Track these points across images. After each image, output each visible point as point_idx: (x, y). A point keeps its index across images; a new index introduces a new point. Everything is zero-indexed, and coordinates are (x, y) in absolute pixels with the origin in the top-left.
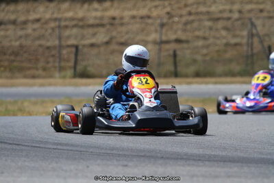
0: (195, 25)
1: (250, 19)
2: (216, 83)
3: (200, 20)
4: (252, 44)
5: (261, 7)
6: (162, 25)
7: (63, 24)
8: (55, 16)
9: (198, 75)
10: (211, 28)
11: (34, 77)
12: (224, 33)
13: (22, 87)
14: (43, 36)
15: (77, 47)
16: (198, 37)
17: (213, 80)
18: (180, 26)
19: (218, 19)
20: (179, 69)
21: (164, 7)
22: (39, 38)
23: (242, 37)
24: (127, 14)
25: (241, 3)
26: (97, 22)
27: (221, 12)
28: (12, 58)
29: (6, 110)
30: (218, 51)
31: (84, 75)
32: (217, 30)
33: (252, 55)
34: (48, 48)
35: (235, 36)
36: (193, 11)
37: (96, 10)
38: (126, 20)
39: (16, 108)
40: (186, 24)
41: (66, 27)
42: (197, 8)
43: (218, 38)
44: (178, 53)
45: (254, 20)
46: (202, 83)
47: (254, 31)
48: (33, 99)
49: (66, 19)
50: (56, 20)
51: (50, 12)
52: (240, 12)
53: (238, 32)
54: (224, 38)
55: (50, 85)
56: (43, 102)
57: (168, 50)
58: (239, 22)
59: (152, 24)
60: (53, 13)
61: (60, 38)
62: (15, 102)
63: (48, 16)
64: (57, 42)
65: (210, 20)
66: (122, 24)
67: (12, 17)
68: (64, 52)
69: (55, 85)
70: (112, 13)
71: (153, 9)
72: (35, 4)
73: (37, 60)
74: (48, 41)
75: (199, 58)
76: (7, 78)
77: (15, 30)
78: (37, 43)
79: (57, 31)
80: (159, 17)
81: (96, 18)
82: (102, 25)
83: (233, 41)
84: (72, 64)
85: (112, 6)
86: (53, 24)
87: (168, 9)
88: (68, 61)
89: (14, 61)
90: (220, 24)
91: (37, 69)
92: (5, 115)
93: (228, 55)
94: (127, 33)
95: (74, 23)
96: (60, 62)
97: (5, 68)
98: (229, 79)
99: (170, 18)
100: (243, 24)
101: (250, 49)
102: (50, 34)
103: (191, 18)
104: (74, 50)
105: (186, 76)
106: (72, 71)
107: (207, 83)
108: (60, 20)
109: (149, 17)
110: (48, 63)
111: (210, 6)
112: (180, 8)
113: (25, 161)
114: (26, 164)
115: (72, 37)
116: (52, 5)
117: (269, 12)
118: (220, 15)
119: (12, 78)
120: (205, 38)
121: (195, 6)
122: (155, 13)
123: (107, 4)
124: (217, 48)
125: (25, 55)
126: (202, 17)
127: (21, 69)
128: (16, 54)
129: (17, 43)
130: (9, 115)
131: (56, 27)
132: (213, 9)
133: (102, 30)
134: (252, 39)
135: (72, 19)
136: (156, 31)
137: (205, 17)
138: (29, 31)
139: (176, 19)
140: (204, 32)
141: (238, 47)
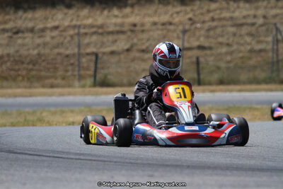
0: (219, 31)
1: (275, 24)
2: (240, 91)
3: (223, 26)
4: (277, 50)
6: (184, 32)
7: (82, 31)
8: (74, 22)
9: (221, 82)
10: (234, 35)
11: (52, 86)
12: (248, 39)
13: (41, 97)
14: (62, 44)
15: (96, 55)
16: (221, 44)
17: (238, 87)
18: (203, 32)
19: (242, 25)
20: (202, 77)
21: (186, 13)
22: (57, 46)
23: (267, 43)
24: (148, 20)
25: (266, 8)
26: (118, 28)
27: (244, 17)
28: (30, 66)
29: (25, 120)
30: (242, 58)
31: (105, 84)
32: (241, 35)
33: (278, 62)
34: (67, 56)
35: (259, 42)
36: (216, 17)
37: (116, 16)
38: (147, 26)
39: (35, 118)
40: (208, 30)
41: (86, 34)
42: (220, 14)
43: (242, 45)
44: (202, 60)
45: (278, 25)
46: (226, 91)
47: (280, 37)
48: (53, 109)
49: (85, 27)
50: (75, 27)
51: (69, 19)
52: (265, 17)
53: (262, 38)
54: (249, 44)
55: (69, 94)
56: (63, 112)
57: (190, 57)
58: (264, 28)
59: (174, 31)
60: (72, 20)
61: (79, 46)
62: (34, 112)
63: (66, 23)
64: (76, 50)
65: (233, 26)
66: (143, 31)
67: (30, 25)
68: (84, 60)
69: (74, 94)
70: (132, 19)
71: (175, 15)
72: (54, 11)
73: (56, 69)
74: (67, 49)
75: (223, 65)
76: (25, 87)
77: (33, 38)
78: (56, 51)
79: (76, 39)
80: (181, 23)
81: (115, 25)
82: (122, 32)
83: (258, 47)
84: (91, 72)
85: (132, 12)
86: (72, 32)
87: (190, 15)
88: (88, 69)
89: (32, 70)
90: (245, 30)
91: (56, 78)
92: (24, 125)
93: (252, 62)
94: (148, 40)
95: (94, 30)
96: (79, 70)
97: (23, 77)
98: (254, 87)
99: (192, 24)
100: (267, 30)
101: (275, 56)
102: (69, 42)
103: (215, 24)
104: (94, 58)
105: (210, 84)
106: (92, 80)
107: (231, 91)
108: (79, 27)
109: (171, 24)
110: (67, 71)
111: (233, 12)
112: (202, 14)
113: (47, 172)
114: (49, 175)
115: (92, 44)
116: (71, 12)
118: (244, 21)
119: (30, 87)
120: (228, 45)
121: (218, 12)
122: (176, 19)
123: (128, 10)
124: (241, 55)
125: (44, 64)
126: (225, 23)
127: (39, 78)
128: (34, 63)
129: (36, 52)
130: (28, 125)
131: (76, 34)
132: (237, 14)
133: (122, 37)
134: (277, 45)
135: (92, 26)
136: (178, 38)
137: (230, 23)
138: (48, 39)
139: (199, 25)
140: (228, 39)
141: (263, 54)
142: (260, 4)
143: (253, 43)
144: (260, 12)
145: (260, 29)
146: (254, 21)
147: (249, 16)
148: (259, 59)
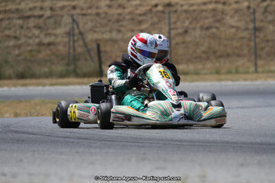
0: (5, 23)
5: (74, 3)
10: (22, 27)
12: (36, 32)
16: (8, 36)
19: (29, 17)
23: (56, 35)
27: (31, 9)
30: (31, 51)
32: (28, 28)
35: (49, 35)
42: (5, 6)
43: (30, 38)
52: (51, 9)
53: (50, 31)
54: (38, 37)
58: (52, 21)
65: (19, 18)
83: (47, 40)
90: (32, 23)
93: (41, 56)
100: (55, 23)
111: (19, 4)
117: (82, 9)
118: (30, 13)
120: (16, 38)
121: (3, 4)
124: (29, 48)
126: (11, 15)
132: (23, 6)
137: (15, 15)
140: (15, 32)
141: (52, 47)
143: (42, 35)
144: (47, 4)
145: (48, 21)
146: (41, 13)
147: (35, 7)
148: (49, 52)
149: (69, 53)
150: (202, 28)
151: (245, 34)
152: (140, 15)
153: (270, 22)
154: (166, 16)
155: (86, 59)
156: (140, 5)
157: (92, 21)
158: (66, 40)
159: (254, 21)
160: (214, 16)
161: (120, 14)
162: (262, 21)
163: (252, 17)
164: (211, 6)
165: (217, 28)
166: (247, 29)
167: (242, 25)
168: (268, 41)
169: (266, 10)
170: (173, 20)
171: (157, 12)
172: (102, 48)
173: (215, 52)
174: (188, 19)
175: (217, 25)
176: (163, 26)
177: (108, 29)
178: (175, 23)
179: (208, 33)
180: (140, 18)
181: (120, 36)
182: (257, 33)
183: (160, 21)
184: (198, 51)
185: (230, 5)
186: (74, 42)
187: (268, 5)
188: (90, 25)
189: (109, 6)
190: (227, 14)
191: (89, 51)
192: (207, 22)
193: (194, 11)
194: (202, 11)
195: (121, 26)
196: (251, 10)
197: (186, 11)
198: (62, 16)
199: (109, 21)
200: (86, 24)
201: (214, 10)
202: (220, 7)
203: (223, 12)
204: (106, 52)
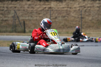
5: (15, 6)
23: (8, 17)
25: (7, 4)
52: (7, 7)
53: (6, 16)
54: (1, 17)
83: (5, 19)
100: (8, 12)
117: (18, 8)
141: (7, 21)
142: (5, 2)
143: (3, 17)
144: (5, 6)
145: (5, 12)
146: (3, 9)
147: (1, 7)
148: (5, 23)
149: (13, 24)
150: (62, 17)
151: (78, 19)
152: (40, 11)
153: (87, 15)
154: (49, 12)
155: (19, 27)
156: (40, 7)
157: (22, 13)
158: (12, 19)
159: (81, 15)
160: (66, 12)
161: (32, 10)
162: (84, 15)
163: (80, 13)
164: (65, 9)
165: (68, 17)
166: (78, 18)
167: (76, 16)
168: (86, 22)
169: (85, 11)
170: (52, 13)
171: (46, 10)
172: (25, 23)
173: (66, 26)
174: (57, 13)
175: (68, 16)
176: (48, 15)
177: (27, 15)
178: (52, 14)
179: (64, 18)
180: (39, 12)
181: (32, 18)
182: (82, 19)
183: (47, 14)
184: (61, 25)
185: (72, 8)
186: (15, 20)
187: (86, 9)
188: (21, 14)
189: (28, 8)
190: (71, 12)
191: (20, 24)
192: (64, 14)
193: (59, 10)
194: (62, 10)
195: (33, 15)
196: (80, 11)
197: (56, 10)
198: (11, 10)
199: (28, 13)
200: (19, 14)
201: (67, 10)
202: (69, 9)
203: (70, 11)
204: (26, 24)
